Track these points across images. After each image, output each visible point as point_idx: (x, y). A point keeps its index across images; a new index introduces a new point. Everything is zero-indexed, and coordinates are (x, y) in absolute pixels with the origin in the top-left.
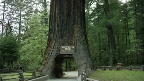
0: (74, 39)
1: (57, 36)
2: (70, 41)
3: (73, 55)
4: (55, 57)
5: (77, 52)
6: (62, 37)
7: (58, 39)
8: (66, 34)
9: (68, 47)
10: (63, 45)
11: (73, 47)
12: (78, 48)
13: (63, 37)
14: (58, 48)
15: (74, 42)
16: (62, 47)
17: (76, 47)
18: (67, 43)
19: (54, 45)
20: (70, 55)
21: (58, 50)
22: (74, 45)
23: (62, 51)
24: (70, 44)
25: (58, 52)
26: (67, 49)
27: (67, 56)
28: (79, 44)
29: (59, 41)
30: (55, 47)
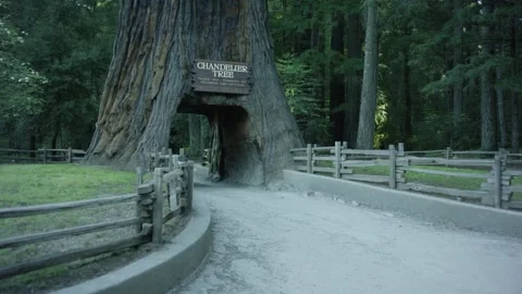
0: (241, 39)
1: (180, 20)
2: (226, 43)
3: (244, 98)
4: (179, 101)
5: (256, 87)
6: (200, 28)
7: (183, 33)
8: (213, 14)
9: (226, 67)
10: (203, 57)
11: (244, 69)
12: (258, 71)
13: (203, 28)
14: (186, 67)
15: (241, 48)
16: (203, 65)
17: (250, 70)
18: (216, 53)
19: (168, 53)
20: (228, 95)
21: (186, 77)
22: (244, 61)
23: (204, 80)
24: (230, 57)
25: (189, 82)
26: (221, 73)
27: (218, 100)
28: (260, 58)
29: (188, 38)
30: (172, 62)
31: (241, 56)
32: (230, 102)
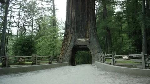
0: (88, 33)
1: (74, 30)
2: (84, 34)
3: (88, 46)
4: (73, 47)
5: (91, 43)
6: (78, 31)
7: (75, 33)
8: (81, 28)
9: (84, 39)
10: (79, 37)
11: (88, 39)
12: (91, 40)
13: (79, 31)
14: (75, 40)
15: (88, 35)
16: (78, 39)
17: (90, 39)
18: (82, 36)
19: (71, 38)
20: (85, 45)
21: (75, 42)
22: (88, 38)
23: (79, 42)
24: (85, 37)
25: (75, 43)
26: (83, 41)
27: (82, 47)
28: (92, 36)
29: (75, 34)
30: (72, 39)
31: (88, 37)
32: (85, 47)
